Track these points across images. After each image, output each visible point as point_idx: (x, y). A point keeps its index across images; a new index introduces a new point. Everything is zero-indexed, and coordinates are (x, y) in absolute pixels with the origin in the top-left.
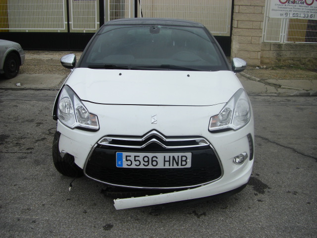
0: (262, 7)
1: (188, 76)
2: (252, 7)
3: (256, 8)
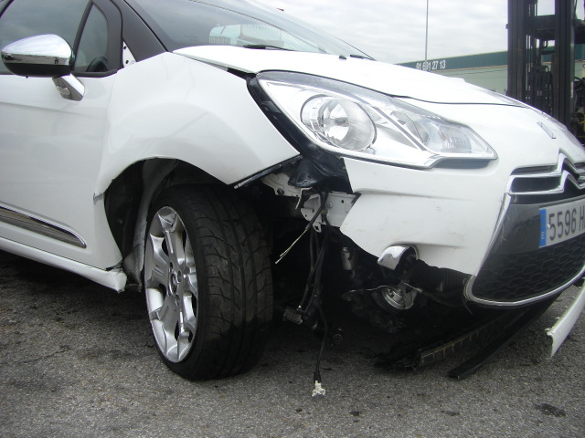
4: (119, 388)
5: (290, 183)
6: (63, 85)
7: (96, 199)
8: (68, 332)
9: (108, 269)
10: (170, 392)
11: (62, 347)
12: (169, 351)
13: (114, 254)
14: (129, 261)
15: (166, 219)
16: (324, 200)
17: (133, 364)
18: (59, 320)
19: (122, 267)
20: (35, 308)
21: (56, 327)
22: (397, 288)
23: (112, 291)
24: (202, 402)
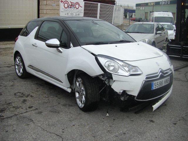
0: (58, 10)
1: (116, 46)
2: (53, 10)
3: (55, 10)
4: (70, 113)
5: (103, 78)
6: (58, 50)
7: (65, 75)
8: (59, 100)
9: (68, 88)
10: (80, 114)
11: (58, 103)
12: (80, 105)
13: (69, 85)
14: (72, 86)
15: (79, 80)
16: (109, 80)
17: (73, 108)
18: (57, 96)
19: (70, 88)
20: (51, 93)
21: (56, 98)
22: (123, 96)
23: (68, 92)
24: (86, 116)
